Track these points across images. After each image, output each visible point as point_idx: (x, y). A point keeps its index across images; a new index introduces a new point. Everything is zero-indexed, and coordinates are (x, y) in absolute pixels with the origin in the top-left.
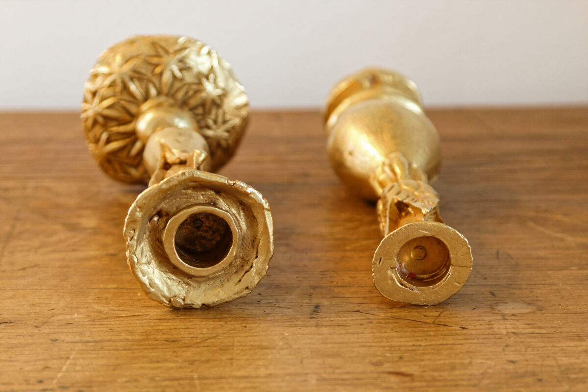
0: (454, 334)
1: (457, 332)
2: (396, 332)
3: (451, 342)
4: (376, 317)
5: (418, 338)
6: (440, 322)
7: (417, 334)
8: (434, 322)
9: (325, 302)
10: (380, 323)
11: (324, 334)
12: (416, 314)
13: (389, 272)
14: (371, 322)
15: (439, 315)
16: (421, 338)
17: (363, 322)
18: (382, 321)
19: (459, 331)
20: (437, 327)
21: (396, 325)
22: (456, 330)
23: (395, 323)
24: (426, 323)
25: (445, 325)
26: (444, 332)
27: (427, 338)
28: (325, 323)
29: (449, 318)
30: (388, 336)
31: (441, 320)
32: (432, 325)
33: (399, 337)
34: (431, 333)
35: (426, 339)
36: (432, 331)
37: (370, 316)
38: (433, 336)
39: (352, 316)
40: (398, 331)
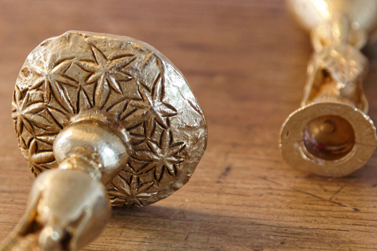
0: (345, 217)
1: (349, 214)
2: (291, 208)
3: (338, 227)
4: (278, 187)
5: (308, 218)
6: (337, 199)
7: (309, 213)
8: (331, 199)
9: (237, 163)
10: (279, 195)
11: (221, 204)
12: (317, 187)
13: (296, 145)
14: (271, 194)
15: (339, 191)
16: (311, 218)
17: (263, 192)
18: (282, 193)
19: (351, 214)
20: (332, 205)
21: (293, 199)
22: (348, 211)
23: (294, 196)
24: (323, 200)
25: (340, 204)
26: (336, 213)
27: (317, 219)
28: (228, 191)
29: (347, 195)
30: (281, 213)
31: (339, 197)
32: (328, 203)
33: (290, 215)
34: (323, 214)
35: (315, 221)
36: (325, 211)
37: (274, 186)
38: (324, 217)
39: (256, 184)
40: (293, 207)
